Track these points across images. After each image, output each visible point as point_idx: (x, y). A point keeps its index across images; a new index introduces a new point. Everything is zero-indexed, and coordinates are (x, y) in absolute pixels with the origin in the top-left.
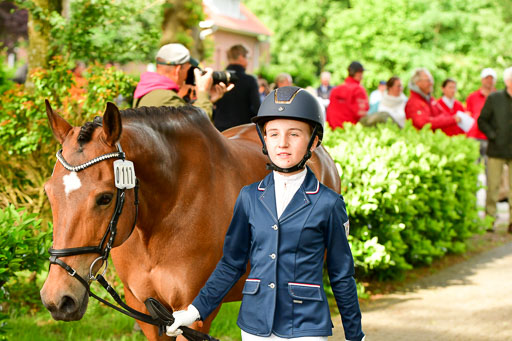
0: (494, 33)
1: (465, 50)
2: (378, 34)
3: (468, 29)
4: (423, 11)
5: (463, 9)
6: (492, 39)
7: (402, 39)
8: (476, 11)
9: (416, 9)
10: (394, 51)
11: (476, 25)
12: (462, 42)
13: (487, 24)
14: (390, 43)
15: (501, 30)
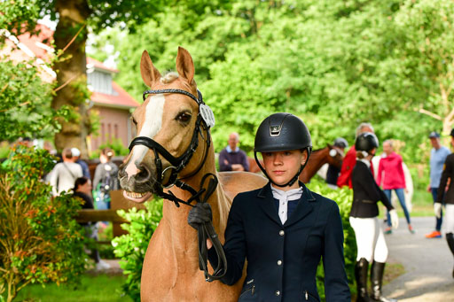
0: (340, 93)
1: (315, 110)
2: (237, 100)
3: (316, 92)
4: (276, 77)
5: (310, 74)
6: (338, 99)
7: (259, 104)
8: (322, 75)
9: (268, 76)
10: (251, 115)
11: (323, 88)
12: (311, 103)
13: (332, 85)
14: (247, 108)
15: (346, 91)
